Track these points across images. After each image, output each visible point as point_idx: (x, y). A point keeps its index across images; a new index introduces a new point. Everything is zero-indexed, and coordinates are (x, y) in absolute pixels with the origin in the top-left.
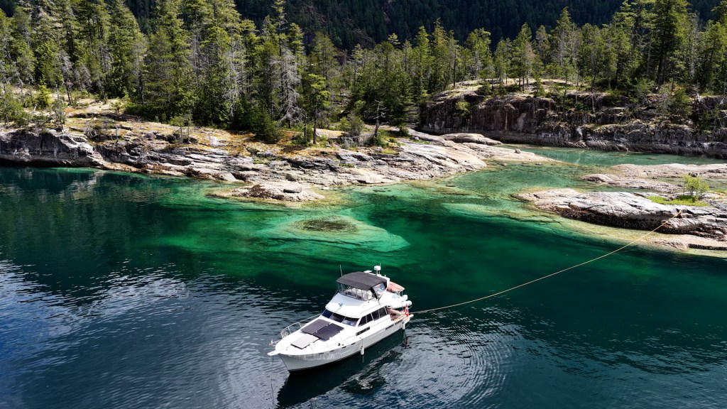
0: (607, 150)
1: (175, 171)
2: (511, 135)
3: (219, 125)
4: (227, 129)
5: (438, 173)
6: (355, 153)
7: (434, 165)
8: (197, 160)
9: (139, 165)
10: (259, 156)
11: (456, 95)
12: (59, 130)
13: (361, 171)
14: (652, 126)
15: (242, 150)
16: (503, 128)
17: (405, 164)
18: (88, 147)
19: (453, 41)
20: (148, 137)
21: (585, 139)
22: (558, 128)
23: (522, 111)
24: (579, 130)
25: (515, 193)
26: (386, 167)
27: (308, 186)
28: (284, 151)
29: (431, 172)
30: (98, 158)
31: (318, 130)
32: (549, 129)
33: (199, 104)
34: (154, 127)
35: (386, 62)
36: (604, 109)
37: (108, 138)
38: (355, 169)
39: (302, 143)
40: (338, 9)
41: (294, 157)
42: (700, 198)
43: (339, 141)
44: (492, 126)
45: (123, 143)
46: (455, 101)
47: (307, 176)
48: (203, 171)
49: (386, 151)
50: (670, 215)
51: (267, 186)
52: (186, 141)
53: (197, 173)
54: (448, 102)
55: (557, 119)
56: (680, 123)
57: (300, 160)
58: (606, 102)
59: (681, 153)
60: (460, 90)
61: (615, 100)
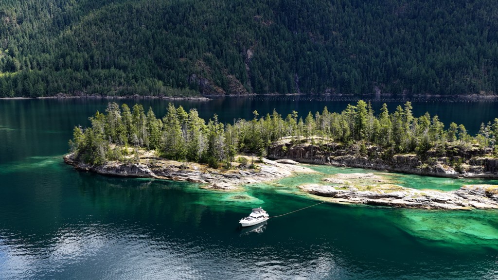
0: (338, 166)
1: (183, 179)
2: (303, 160)
3: (195, 161)
4: (198, 163)
5: (274, 178)
6: (245, 172)
7: (273, 176)
8: (190, 175)
9: (169, 177)
10: (212, 174)
11: (282, 143)
12: (138, 164)
13: (248, 178)
14: (354, 157)
15: (205, 171)
16: (300, 157)
17: (262, 175)
18: (149, 170)
19: (281, 119)
20: (171, 166)
21: (331, 162)
22: (321, 157)
23: (307, 151)
24: (328, 158)
25: (298, 186)
26: (256, 177)
27: (231, 184)
28: (221, 171)
29: (271, 178)
30: (153, 174)
31: (232, 163)
32: (317, 158)
33: (188, 154)
34: (172, 163)
35: (253, 128)
36: (338, 150)
37: (156, 167)
38: (246, 178)
39: (226, 168)
40: (218, 63)
41: (225, 174)
42: (348, 188)
43: (239, 167)
44: (296, 156)
45: (162, 169)
46: (282, 146)
47: (230, 181)
48: (194, 179)
49: (256, 170)
50: (337, 193)
51: (218, 184)
52: (185, 168)
53: (191, 180)
54: (279, 146)
55: (320, 154)
56: (364, 156)
57: (227, 175)
58: (338, 147)
59: (364, 168)
60: (284, 141)
61: (341, 147)
